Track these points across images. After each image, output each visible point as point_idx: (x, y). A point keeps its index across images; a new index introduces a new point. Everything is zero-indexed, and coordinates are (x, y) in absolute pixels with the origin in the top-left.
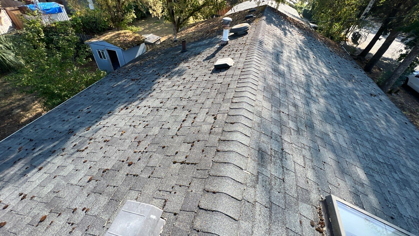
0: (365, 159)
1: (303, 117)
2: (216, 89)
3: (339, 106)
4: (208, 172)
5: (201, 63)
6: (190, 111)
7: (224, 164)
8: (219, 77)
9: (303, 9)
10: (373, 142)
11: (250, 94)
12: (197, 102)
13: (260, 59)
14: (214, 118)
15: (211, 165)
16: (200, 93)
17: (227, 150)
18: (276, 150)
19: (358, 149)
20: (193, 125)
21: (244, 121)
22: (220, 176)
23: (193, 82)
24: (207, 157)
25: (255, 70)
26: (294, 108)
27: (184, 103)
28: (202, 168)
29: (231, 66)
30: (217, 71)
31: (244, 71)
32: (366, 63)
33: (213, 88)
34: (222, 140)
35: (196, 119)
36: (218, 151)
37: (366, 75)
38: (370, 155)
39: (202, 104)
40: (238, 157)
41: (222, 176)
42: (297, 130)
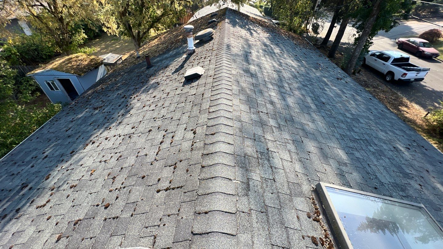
0: (343, 139)
1: (282, 113)
2: (190, 102)
3: (312, 95)
4: (196, 192)
5: (170, 77)
6: (167, 130)
7: (212, 179)
8: (191, 88)
9: (263, 8)
10: (347, 122)
11: (226, 100)
12: (173, 119)
13: (230, 63)
14: (194, 132)
15: (198, 184)
16: (174, 109)
17: (212, 164)
18: (262, 151)
19: (336, 131)
20: (172, 145)
21: (224, 129)
22: (210, 193)
23: (165, 99)
24: (193, 177)
25: (227, 75)
26: (272, 105)
27: (159, 123)
28: (190, 190)
29: (202, 75)
30: (188, 82)
31: (216, 78)
32: (329, 50)
33: (187, 101)
34: (205, 155)
35: (175, 138)
36: (203, 167)
37: (330, 61)
38: (347, 135)
39: (178, 120)
40: (225, 168)
41: (211, 193)
42: (278, 126)
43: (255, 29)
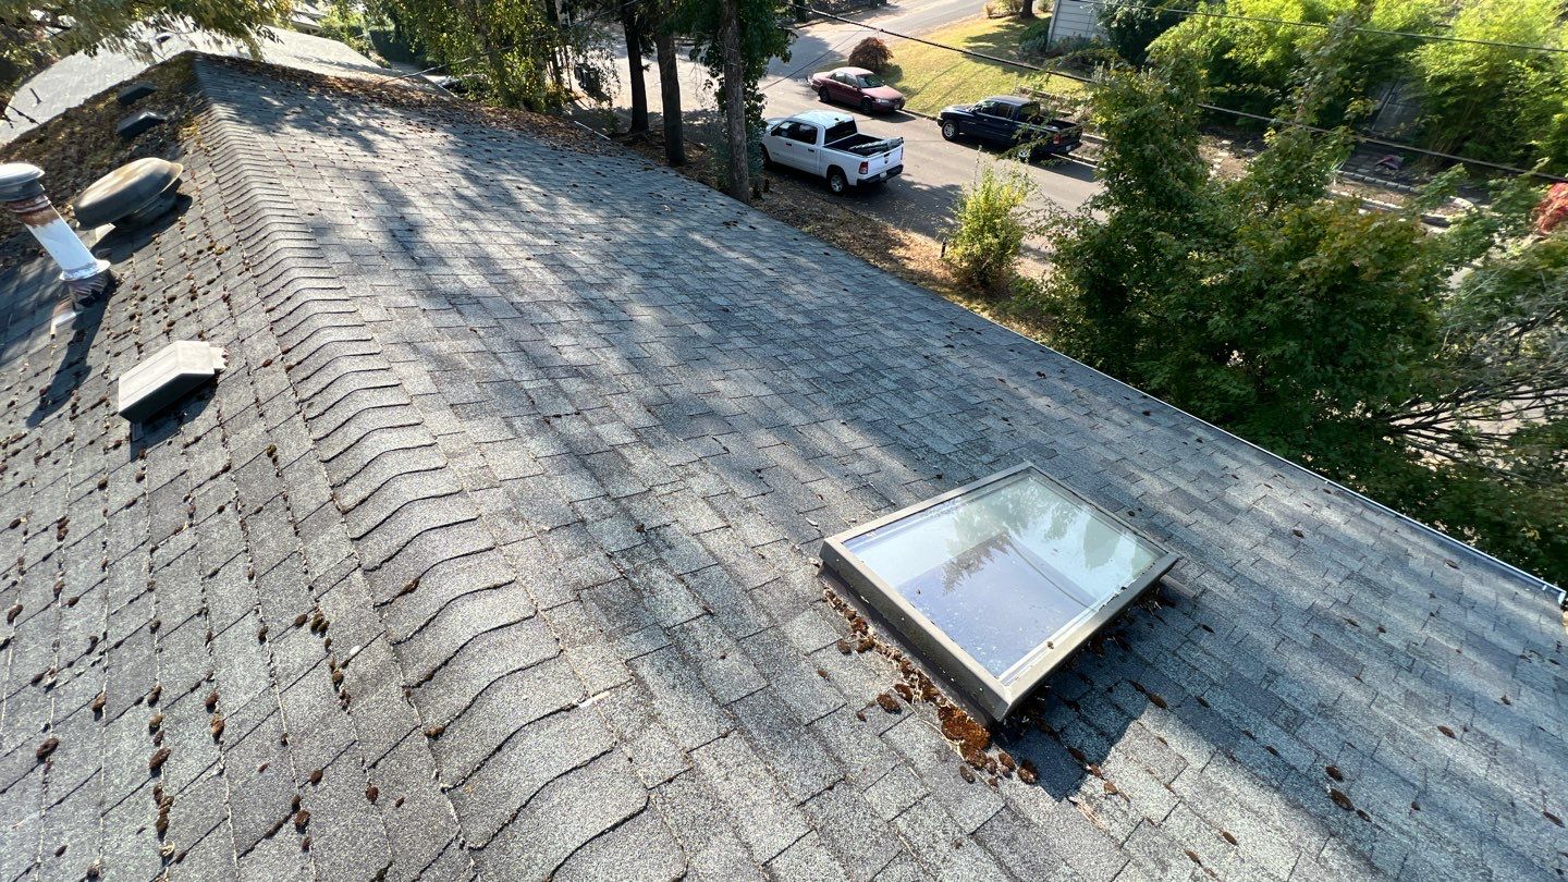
1: (625, 389)
2: (221, 510)
3: (684, 298)
4: (462, 846)
6: (158, 693)
7: (498, 755)
8: (192, 449)
9: (366, 34)
10: (806, 339)
11: (395, 433)
12: (163, 630)
13: (331, 281)
14: (314, 629)
15: (452, 810)
16: (146, 577)
17: (468, 700)
18: (624, 546)
19: (793, 377)
20: (228, 743)
21: (445, 546)
22: (519, 811)
24: (412, 800)
25: (344, 334)
26: (580, 380)
27: (85, 685)
28: (426, 858)
29: (218, 372)
30: (155, 429)
31: (299, 363)
32: (663, 144)
33: (199, 512)
34: (419, 685)
35: (227, 704)
36: (436, 736)
37: (682, 178)
38: (823, 375)
39: (198, 619)
40: (528, 682)
41: (524, 806)
42: (634, 439)
43: (374, 123)
